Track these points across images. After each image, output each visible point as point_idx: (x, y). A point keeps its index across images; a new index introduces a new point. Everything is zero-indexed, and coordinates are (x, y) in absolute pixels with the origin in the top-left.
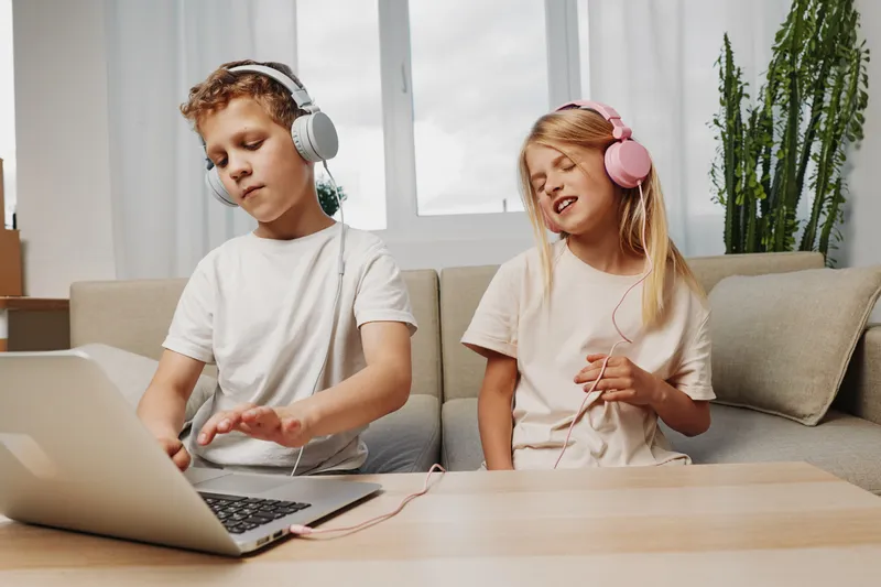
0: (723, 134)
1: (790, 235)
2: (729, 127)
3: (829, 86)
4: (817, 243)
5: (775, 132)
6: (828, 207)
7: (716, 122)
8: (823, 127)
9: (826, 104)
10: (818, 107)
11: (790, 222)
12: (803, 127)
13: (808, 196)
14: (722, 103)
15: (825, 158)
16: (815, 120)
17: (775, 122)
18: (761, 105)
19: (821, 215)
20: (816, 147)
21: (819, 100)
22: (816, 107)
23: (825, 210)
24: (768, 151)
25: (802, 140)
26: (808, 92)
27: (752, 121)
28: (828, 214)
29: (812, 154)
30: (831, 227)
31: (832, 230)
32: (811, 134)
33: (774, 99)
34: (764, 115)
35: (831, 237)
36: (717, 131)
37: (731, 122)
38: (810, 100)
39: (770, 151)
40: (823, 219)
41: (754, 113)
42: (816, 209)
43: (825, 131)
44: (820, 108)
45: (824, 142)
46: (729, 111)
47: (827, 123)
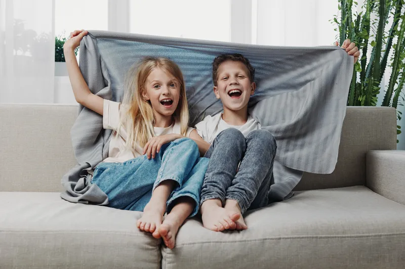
0: (339, 27)
1: (375, 96)
2: (343, 25)
4: (391, 102)
5: (371, 29)
6: (399, 78)
7: (336, 21)
8: (399, 29)
9: (402, 14)
10: (398, 15)
11: (375, 88)
12: (388, 28)
13: (388, 71)
14: (340, 9)
15: (398, 49)
16: (396, 23)
17: (371, 23)
18: (365, 10)
19: (396, 84)
20: (395, 40)
21: (398, 11)
23: (398, 81)
24: (366, 41)
25: (387, 35)
26: (394, 5)
27: (357, 22)
28: (399, 83)
29: (393, 44)
30: (400, 91)
31: (400, 93)
32: (393, 32)
34: (365, 17)
35: (400, 98)
36: (337, 26)
37: (344, 22)
38: (393, 11)
39: (368, 41)
40: (396, 86)
41: (359, 17)
42: (392, 80)
43: (400, 31)
44: (399, 16)
45: (398, 38)
46: (344, 14)
47: (401, 26)
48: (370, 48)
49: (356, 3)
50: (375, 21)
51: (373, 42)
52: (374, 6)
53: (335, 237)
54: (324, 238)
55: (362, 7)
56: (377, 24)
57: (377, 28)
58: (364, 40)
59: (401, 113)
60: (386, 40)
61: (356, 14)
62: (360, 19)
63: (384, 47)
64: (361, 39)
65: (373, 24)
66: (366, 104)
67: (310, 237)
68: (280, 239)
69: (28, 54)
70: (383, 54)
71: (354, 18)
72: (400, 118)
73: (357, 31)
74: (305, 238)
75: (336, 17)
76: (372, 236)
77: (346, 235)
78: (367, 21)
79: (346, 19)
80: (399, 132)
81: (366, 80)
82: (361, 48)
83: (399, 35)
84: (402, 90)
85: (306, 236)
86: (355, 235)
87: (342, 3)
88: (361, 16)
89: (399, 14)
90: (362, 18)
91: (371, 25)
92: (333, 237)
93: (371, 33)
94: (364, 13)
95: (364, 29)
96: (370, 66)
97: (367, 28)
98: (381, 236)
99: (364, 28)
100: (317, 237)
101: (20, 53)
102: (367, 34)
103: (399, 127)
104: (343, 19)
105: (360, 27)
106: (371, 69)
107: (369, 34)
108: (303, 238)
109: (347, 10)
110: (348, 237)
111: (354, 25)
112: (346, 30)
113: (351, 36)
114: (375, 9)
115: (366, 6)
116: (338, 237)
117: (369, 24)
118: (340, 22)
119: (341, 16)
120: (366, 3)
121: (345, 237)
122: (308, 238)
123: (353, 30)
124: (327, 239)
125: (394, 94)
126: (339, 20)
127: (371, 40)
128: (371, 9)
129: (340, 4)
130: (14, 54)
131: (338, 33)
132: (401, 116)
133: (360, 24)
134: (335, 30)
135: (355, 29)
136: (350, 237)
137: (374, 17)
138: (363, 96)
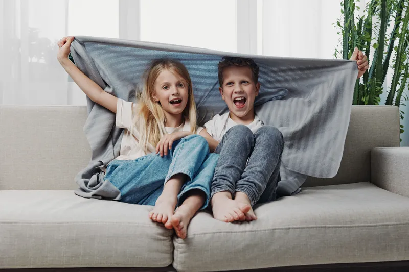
0: (342, 31)
1: (378, 96)
2: (346, 28)
3: (405, 7)
4: (394, 102)
5: (373, 32)
6: (401, 79)
7: (339, 24)
8: (400, 31)
9: (403, 17)
10: (398, 19)
11: (378, 88)
12: (389, 30)
13: (390, 72)
14: (342, 13)
15: (400, 51)
16: (397, 26)
17: (373, 26)
18: (366, 14)
19: (398, 85)
20: (396, 42)
21: (399, 15)
22: (398, 18)
23: (400, 81)
24: (369, 44)
25: (388, 38)
26: (394, 8)
27: (360, 25)
28: (401, 84)
29: (394, 47)
30: (402, 92)
31: (403, 94)
32: (394, 34)
33: (374, 11)
34: (366, 20)
35: (402, 98)
36: (340, 30)
37: (347, 25)
38: (395, 14)
39: (370, 43)
40: (398, 87)
41: (361, 20)
42: (394, 81)
43: (402, 34)
44: (400, 19)
45: (400, 40)
46: (346, 18)
47: (402, 29)
48: (372, 51)
49: (359, 8)
50: (377, 24)
51: (375, 44)
52: (376, 10)
53: (344, 227)
54: (332, 227)
55: (364, 11)
56: (379, 28)
57: (379, 30)
58: (366, 43)
59: (403, 113)
60: (388, 42)
61: (358, 18)
62: (362, 22)
63: (386, 49)
64: (364, 41)
65: (375, 27)
66: (370, 103)
67: (319, 227)
68: (289, 228)
69: (42, 61)
70: (385, 56)
71: (357, 22)
72: (402, 118)
73: (359, 33)
74: (314, 227)
75: (339, 21)
76: (379, 225)
77: (354, 225)
78: (369, 24)
79: (349, 22)
80: (402, 131)
81: (368, 81)
82: (364, 50)
83: (401, 37)
84: (404, 90)
85: (315, 226)
86: (363, 225)
87: (344, 7)
88: (364, 19)
89: (400, 17)
90: (364, 22)
91: (372, 28)
92: (341, 227)
93: (373, 36)
94: (366, 17)
95: (366, 32)
96: (372, 68)
97: (369, 31)
98: (388, 225)
99: (366, 30)
100: (325, 227)
101: (34, 60)
102: (369, 36)
103: (402, 126)
104: (346, 22)
105: (362, 30)
106: (374, 71)
107: (371, 37)
108: (311, 227)
109: (350, 14)
110: (356, 227)
111: (357, 28)
112: (349, 33)
113: (354, 38)
114: (377, 13)
115: (368, 10)
116: (346, 227)
117: (371, 27)
118: (343, 26)
119: (343, 20)
120: (368, 7)
121: (353, 227)
122: (316, 227)
123: (356, 32)
124: (334, 229)
125: (396, 94)
126: (342, 24)
127: (373, 42)
128: (372, 12)
129: (343, 8)
130: (29, 61)
131: (341, 36)
132: (403, 115)
133: (363, 27)
134: (338, 33)
135: (358, 31)
136: (358, 227)
137: (376, 20)
138: (366, 96)
